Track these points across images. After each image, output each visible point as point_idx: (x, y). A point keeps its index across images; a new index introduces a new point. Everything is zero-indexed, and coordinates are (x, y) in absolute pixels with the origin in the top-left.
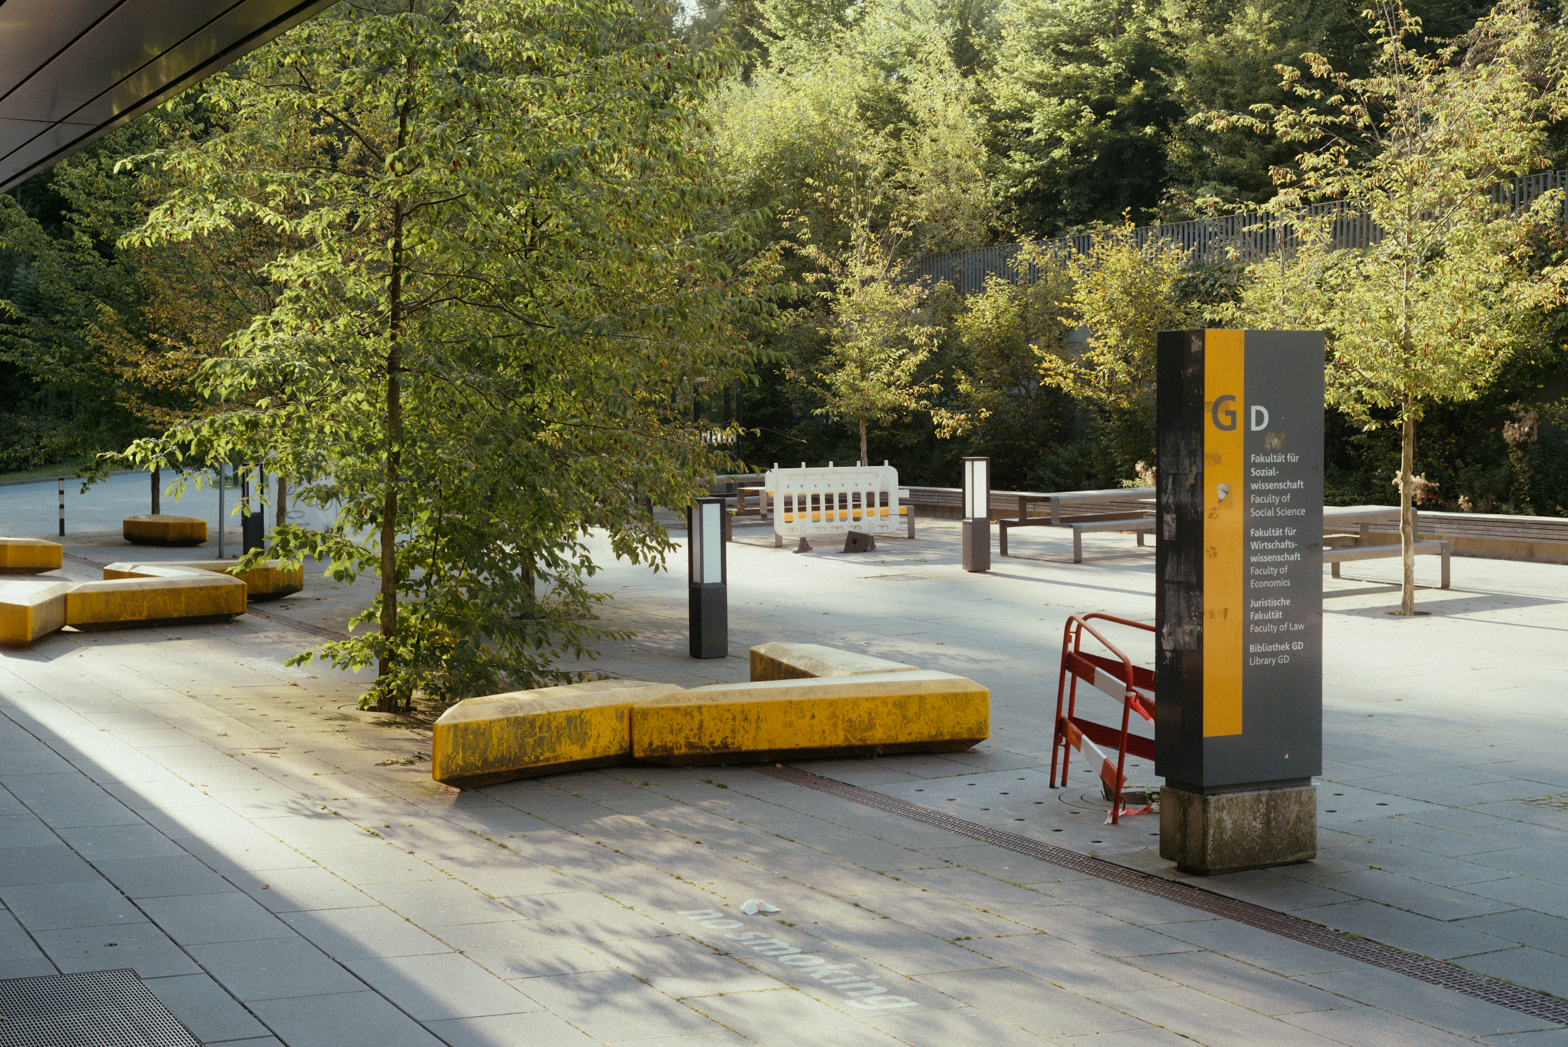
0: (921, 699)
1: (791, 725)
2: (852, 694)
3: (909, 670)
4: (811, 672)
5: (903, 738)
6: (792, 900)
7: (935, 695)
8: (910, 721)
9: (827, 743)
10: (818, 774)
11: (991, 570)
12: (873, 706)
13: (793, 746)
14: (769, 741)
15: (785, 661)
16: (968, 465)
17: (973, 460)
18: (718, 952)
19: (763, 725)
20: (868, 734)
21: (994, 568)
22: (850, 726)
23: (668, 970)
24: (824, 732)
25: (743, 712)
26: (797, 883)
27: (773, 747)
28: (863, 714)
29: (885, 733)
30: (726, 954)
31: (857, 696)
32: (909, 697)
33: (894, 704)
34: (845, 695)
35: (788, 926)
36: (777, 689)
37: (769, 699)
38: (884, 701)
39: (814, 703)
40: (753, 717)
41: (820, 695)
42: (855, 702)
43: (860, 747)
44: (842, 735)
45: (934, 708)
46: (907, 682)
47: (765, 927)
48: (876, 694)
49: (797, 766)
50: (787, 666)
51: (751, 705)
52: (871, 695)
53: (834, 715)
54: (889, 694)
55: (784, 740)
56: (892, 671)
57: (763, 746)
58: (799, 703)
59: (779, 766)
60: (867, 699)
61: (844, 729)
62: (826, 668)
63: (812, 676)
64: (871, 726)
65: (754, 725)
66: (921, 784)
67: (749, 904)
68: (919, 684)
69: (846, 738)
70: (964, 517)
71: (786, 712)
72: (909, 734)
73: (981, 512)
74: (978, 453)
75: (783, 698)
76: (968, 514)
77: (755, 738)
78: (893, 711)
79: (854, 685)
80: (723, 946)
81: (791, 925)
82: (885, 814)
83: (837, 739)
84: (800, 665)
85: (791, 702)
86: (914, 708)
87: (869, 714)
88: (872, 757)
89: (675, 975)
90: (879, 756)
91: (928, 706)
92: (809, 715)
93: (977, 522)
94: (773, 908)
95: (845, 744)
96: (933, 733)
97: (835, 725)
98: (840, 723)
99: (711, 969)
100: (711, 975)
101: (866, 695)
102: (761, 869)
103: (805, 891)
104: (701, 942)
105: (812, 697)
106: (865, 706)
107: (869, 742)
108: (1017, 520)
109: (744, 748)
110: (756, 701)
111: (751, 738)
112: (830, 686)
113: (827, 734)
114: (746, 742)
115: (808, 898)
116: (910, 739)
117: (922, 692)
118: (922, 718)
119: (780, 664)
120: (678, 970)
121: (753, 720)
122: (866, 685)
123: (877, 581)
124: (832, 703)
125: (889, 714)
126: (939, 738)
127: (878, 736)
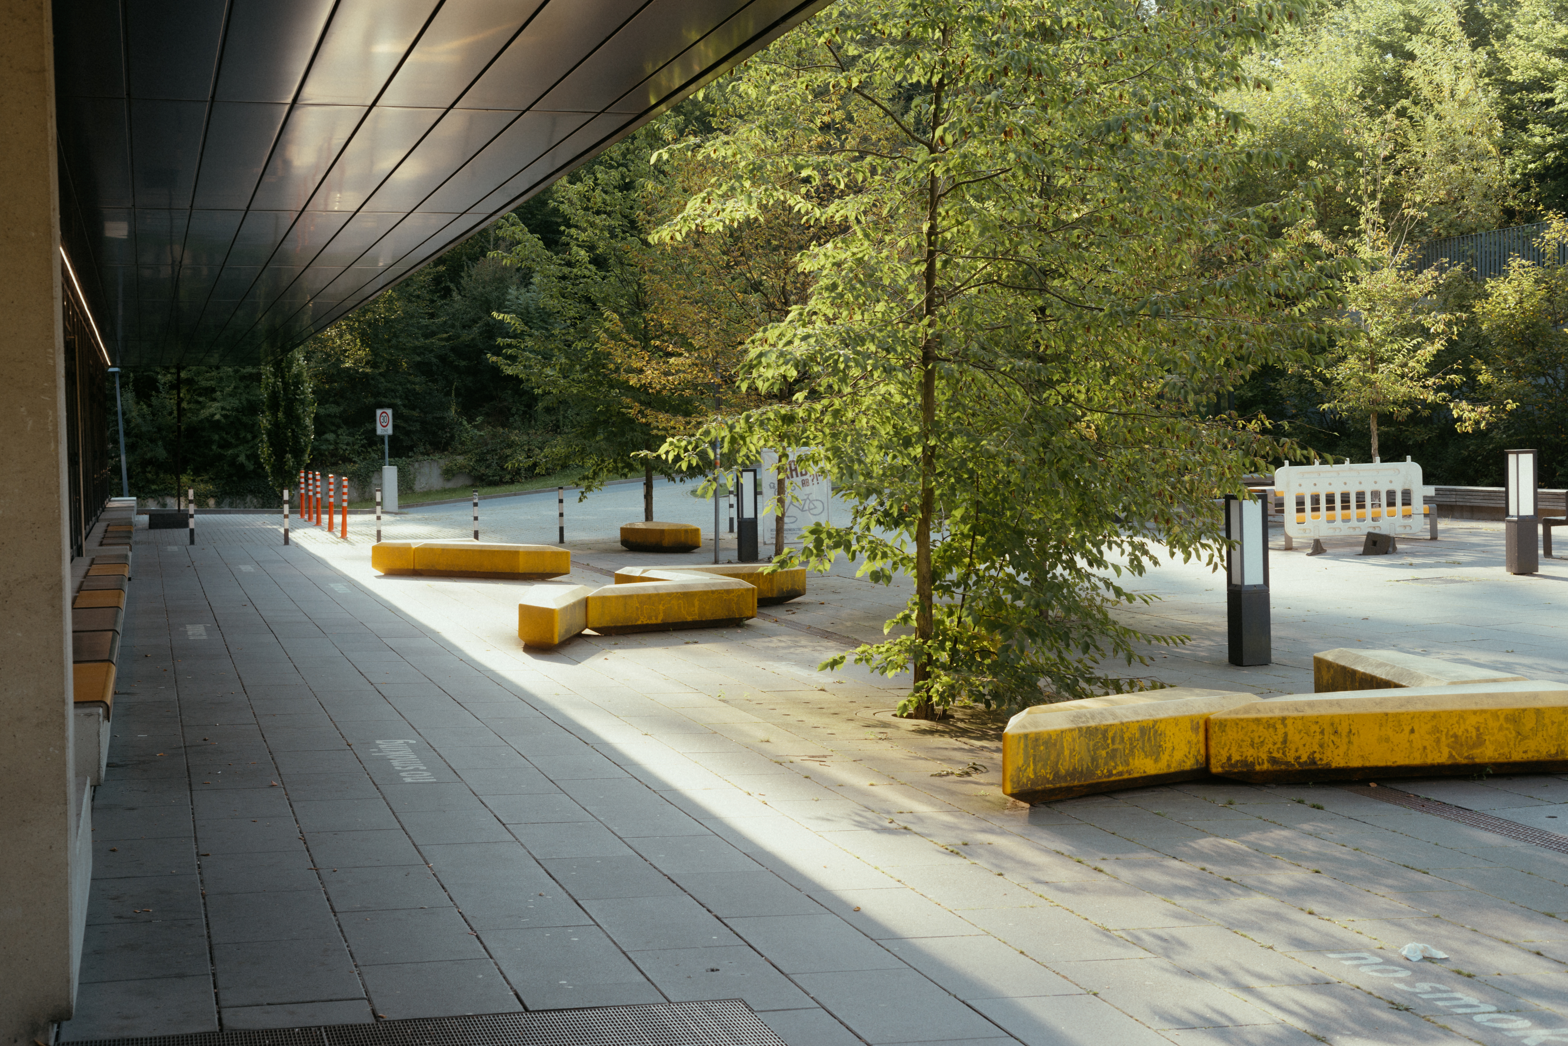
0: (1538, 712)
1: (1387, 740)
2: (1457, 706)
3: (1515, 679)
4: (1396, 681)
5: (1517, 756)
6: (1455, 945)
7: (1553, 708)
8: (1525, 738)
9: (1429, 761)
10: (1422, 796)
11: (1539, 573)
12: (1482, 721)
13: (1389, 764)
14: (1362, 757)
15: (1360, 668)
16: (1512, 458)
17: (1517, 453)
18: (1395, 1007)
19: (1354, 739)
20: (1476, 752)
21: (1542, 570)
22: (1456, 742)
23: (1344, 1027)
24: (1425, 748)
25: (1332, 724)
26: (1453, 924)
27: (1367, 764)
28: (1470, 729)
29: (1496, 750)
30: (1407, 1009)
31: (1464, 708)
32: (1524, 710)
33: (1507, 719)
34: (1449, 707)
35: (1469, 978)
36: (1370, 700)
37: (1362, 710)
38: (1495, 714)
39: (1414, 716)
40: (1343, 729)
41: (1420, 707)
42: (1462, 715)
43: (1466, 765)
44: (1446, 751)
45: (1553, 723)
46: (1521, 693)
47: (1439, 978)
48: (1485, 707)
49: (1401, 787)
50: (1364, 674)
51: (1341, 718)
52: (1479, 707)
53: (1436, 730)
54: (1499, 707)
55: (1379, 758)
56: (1495, 681)
57: (1356, 763)
58: (1397, 715)
59: (1373, 785)
60: (1475, 713)
61: (1448, 746)
62: (1416, 679)
63: (1397, 686)
64: (1480, 742)
65: (1345, 740)
66: (1551, 810)
67: (1411, 948)
68: (1535, 696)
69: (1451, 756)
70: (1507, 514)
71: (1381, 725)
72: (1525, 752)
73: (1527, 509)
74: (1521, 446)
75: (1378, 710)
76: (1512, 511)
77: (1346, 754)
78: (1505, 726)
79: (1458, 696)
80: (1398, 999)
81: (1469, 976)
82: (1522, 844)
83: (1440, 756)
84: (1381, 673)
85: (1387, 714)
86: (1529, 723)
87: (1478, 729)
88: (1480, 777)
89: (1355, 1034)
90: (1489, 776)
91: (1547, 721)
92: (1407, 729)
93: (1522, 520)
94: (1441, 955)
95: (1450, 762)
96: (1553, 751)
97: (1438, 741)
98: (1443, 739)
99: (1398, 1029)
100: (1399, 1036)
101: (1474, 707)
102: (1404, 906)
103: (1471, 936)
104: (1370, 993)
105: (1411, 709)
106: (1473, 720)
107: (1477, 760)
108: (1564, 518)
109: (1334, 765)
110: (1346, 712)
111: (1342, 754)
112: (1430, 697)
113: (1428, 751)
114: (1337, 758)
115: (1476, 943)
116: (1525, 757)
117: (1539, 704)
118: (1540, 734)
119: (1354, 672)
120: (1357, 1028)
121: (1344, 734)
122: (1472, 696)
123: (1411, 583)
124: (1434, 716)
125: (1501, 729)
126: (1560, 758)
127: (1488, 753)
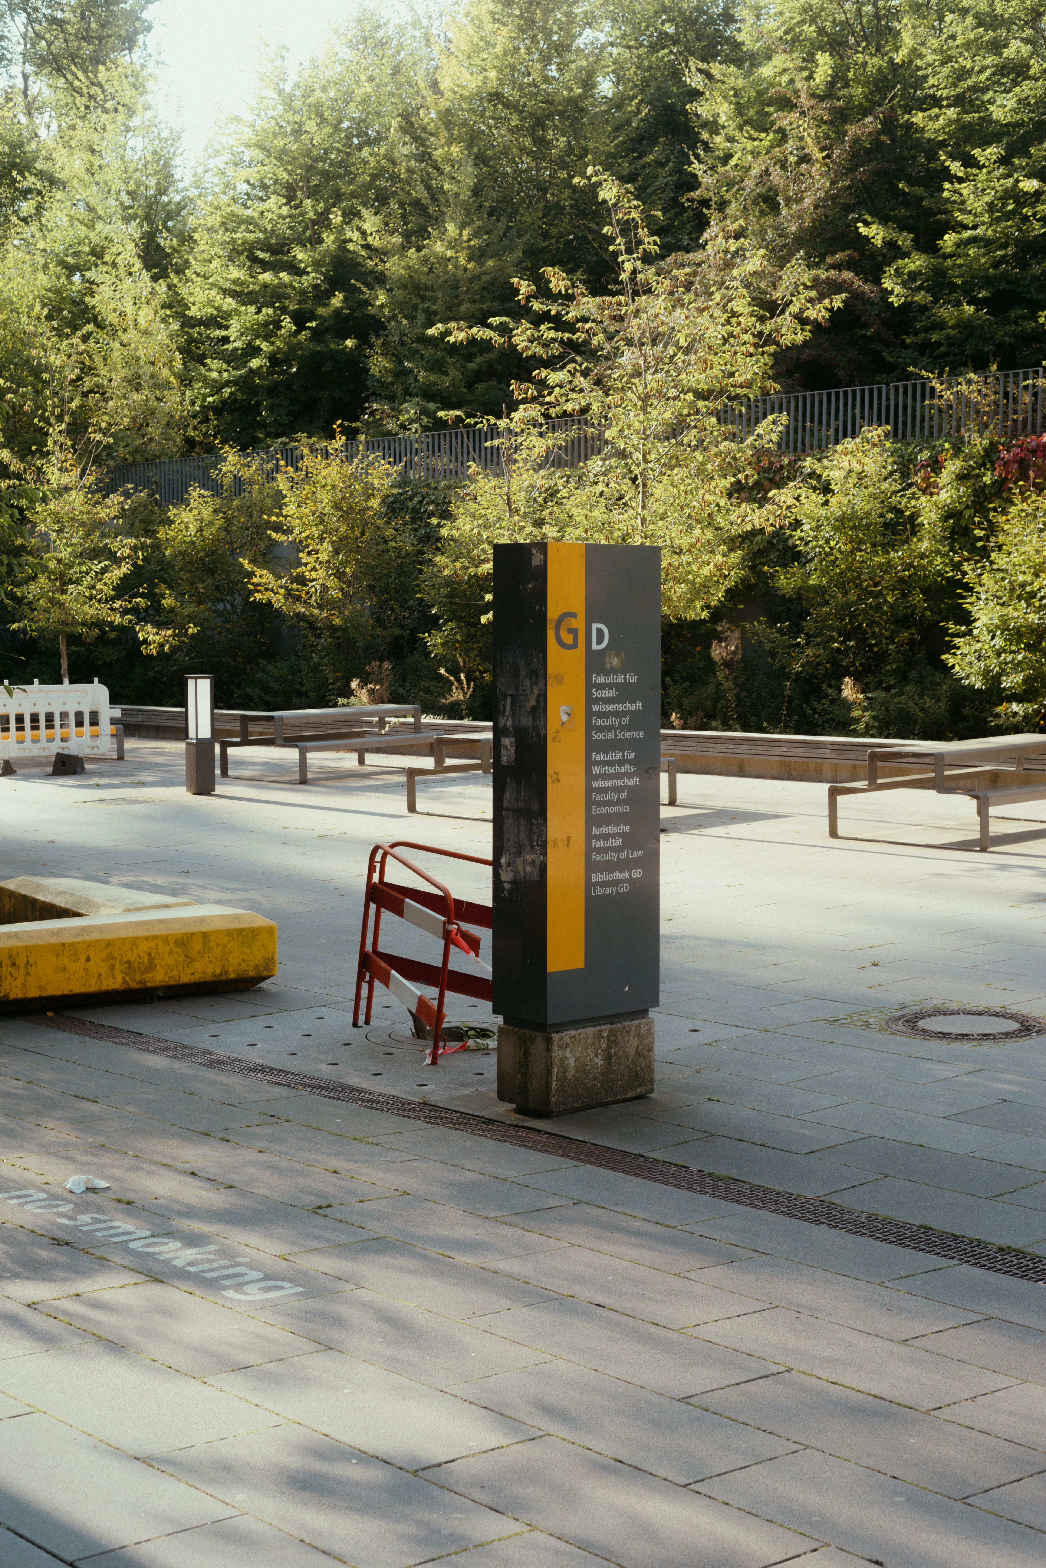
0: (205, 935)
1: (64, 969)
2: (131, 933)
3: (185, 904)
4: (74, 909)
5: (185, 979)
6: (118, 1173)
7: (219, 932)
8: (193, 960)
9: (104, 987)
10: (97, 1022)
11: (216, 793)
12: (153, 946)
13: (66, 992)
14: (40, 987)
15: (40, 897)
16: (191, 683)
17: (196, 678)
18: (57, 1242)
19: (32, 970)
20: (148, 976)
21: (219, 789)
22: (129, 968)
23: (6, 1269)
24: (100, 975)
25: (10, 957)
26: (118, 1152)
27: (44, 994)
28: (142, 954)
29: (166, 973)
30: (67, 1244)
31: (136, 935)
32: (192, 934)
33: (176, 943)
34: (123, 934)
35: (127, 1204)
36: (47, 930)
37: (40, 942)
38: (165, 939)
39: (89, 945)
40: (21, 961)
41: (95, 936)
42: (134, 942)
43: (138, 990)
44: (119, 977)
45: (218, 945)
46: (190, 919)
47: (100, 1209)
48: (156, 933)
49: (76, 1015)
50: (44, 903)
51: (19, 950)
52: (151, 933)
53: (111, 957)
54: (170, 932)
55: (57, 986)
56: (166, 906)
57: (33, 993)
58: (72, 945)
59: (50, 1014)
60: (147, 938)
61: (122, 972)
62: (95, 906)
63: (76, 915)
64: (151, 966)
65: (22, 971)
66: (214, 1028)
67: (75, 1181)
68: (202, 920)
69: (124, 981)
70: (187, 737)
71: (58, 955)
72: (192, 974)
73: (205, 732)
74: (200, 670)
75: (54, 940)
76: (192, 733)
77: (24, 985)
78: (175, 950)
79: (131, 923)
80: (59, 1234)
81: (129, 1203)
82: (186, 1064)
83: (114, 982)
84: (60, 901)
85: (63, 944)
86: (197, 946)
87: (149, 954)
88: (152, 1000)
89: (16, 1276)
90: (160, 999)
91: (212, 944)
92: (83, 958)
93: (200, 742)
94: (104, 1184)
95: (123, 988)
96: (218, 971)
97: (112, 968)
98: (117, 965)
99: (57, 1265)
100: (58, 1272)
101: (146, 933)
102: (72, 1138)
103: (132, 1162)
104: (33, 1231)
105: (87, 937)
106: (144, 946)
107: (149, 984)
108: (238, 740)
109: (12, 997)
110: (25, 944)
111: (19, 986)
112: (105, 926)
113: (103, 978)
114: (14, 990)
115: (137, 1169)
116: (192, 979)
117: (205, 928)
118: (206, 956)
119: (34, 901)
120: (17, 1269)
121: (22, 965)
122: (145, 923)
123: (97, 805)
124: (109, 943)
125: (171, 953)
126: (224, 978)
127: (159, 977)
